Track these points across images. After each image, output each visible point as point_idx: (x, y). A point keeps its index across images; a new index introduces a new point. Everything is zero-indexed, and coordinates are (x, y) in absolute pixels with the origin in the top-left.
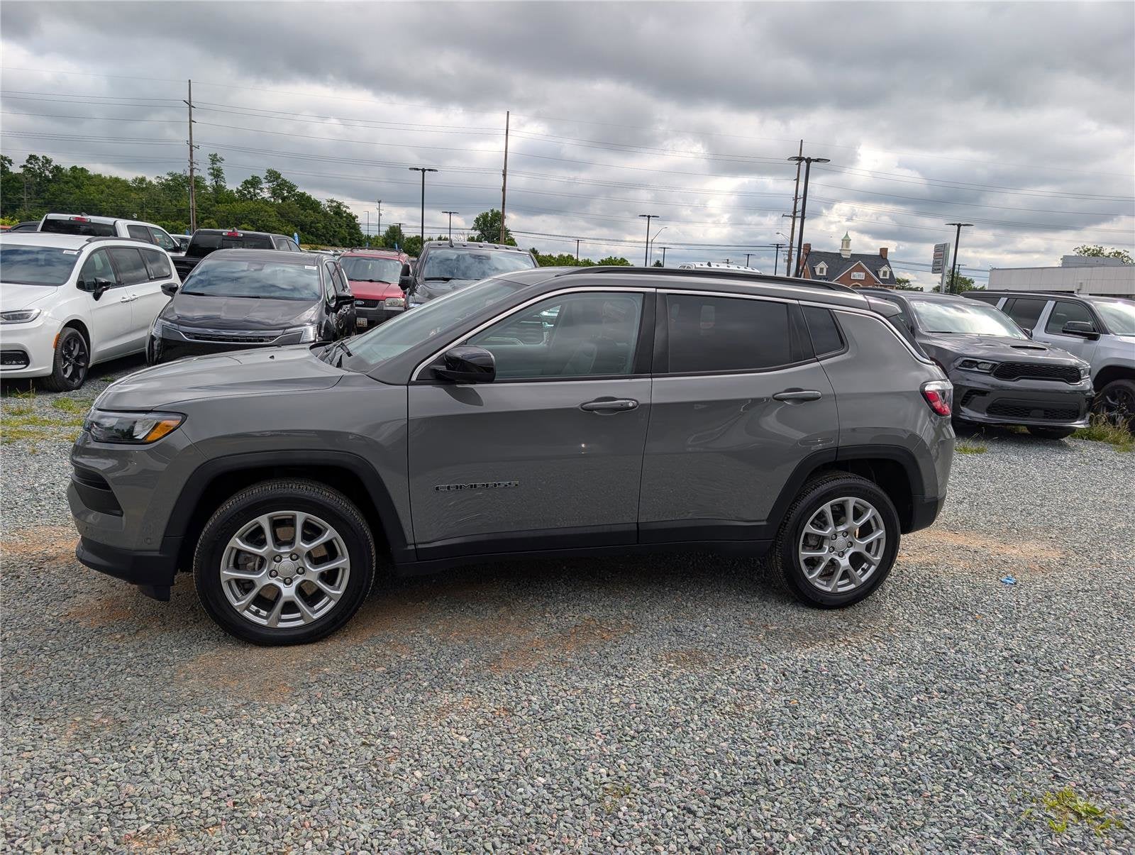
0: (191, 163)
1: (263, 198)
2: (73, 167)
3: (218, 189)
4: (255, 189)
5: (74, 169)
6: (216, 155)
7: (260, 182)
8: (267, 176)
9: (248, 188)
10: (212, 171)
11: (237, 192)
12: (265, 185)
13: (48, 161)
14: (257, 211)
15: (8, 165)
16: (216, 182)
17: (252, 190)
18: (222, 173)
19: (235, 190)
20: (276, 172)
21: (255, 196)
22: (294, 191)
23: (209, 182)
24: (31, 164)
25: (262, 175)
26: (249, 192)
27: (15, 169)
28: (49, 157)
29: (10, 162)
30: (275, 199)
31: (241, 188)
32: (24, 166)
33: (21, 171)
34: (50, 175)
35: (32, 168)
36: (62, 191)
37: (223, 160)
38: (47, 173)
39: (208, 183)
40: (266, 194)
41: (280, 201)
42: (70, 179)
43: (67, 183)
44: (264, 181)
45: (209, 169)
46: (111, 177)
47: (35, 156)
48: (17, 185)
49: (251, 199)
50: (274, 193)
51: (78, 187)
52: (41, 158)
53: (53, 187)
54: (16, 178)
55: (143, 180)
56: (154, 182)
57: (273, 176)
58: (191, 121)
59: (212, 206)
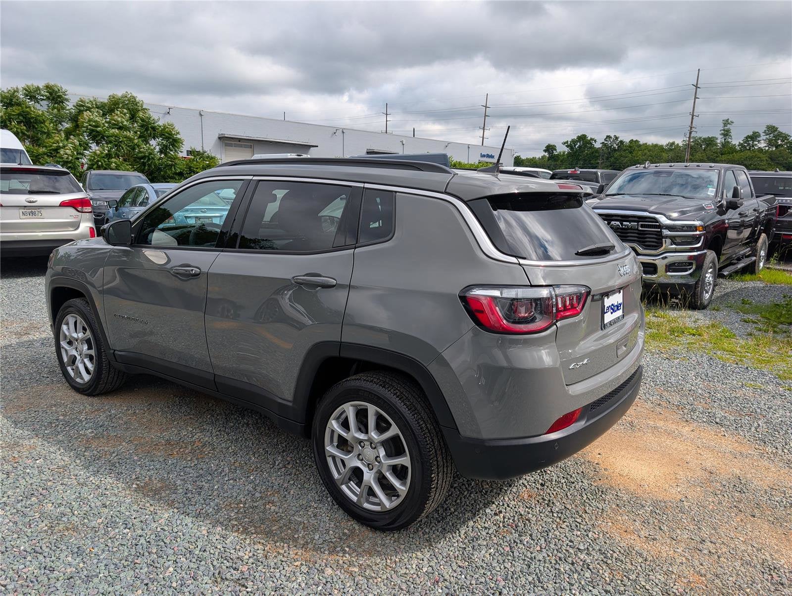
0: (691, 128)
1: (760, 148)
2: (631, 141)
3: (725, 144)
4: (754, 141)
5: (632, 141)
6: (728, 119)
7: (759, 136)
8: (765, 131)
9: (748, 141)
10: (723, 132)
11: (738, 146)
12: (763, 137)
13: (617, 138)
14: (751, 158)
15: (594, 143)
16: (725, 139)
17: (751, 142)
18: (730, 132)
19: (737, 144)
20: (774, 127)
21: (753, 146)
22: (788, 139)
23: (720, 140)
24: (607, 141)
25: (761, 130)
26: (749, 144)
27: (598, 145)
28: (617, 136)
29: (595, 141)
30: (769, 148)
31: (742, 142)
32: (603, 143)
33: (600, 146)
34: (616, 147)
35: (607, 143)
36: (621, 156)
37: (733, 123)
38: (615, 145)
39: (718, 141)
40: (762, 145)
41: (774, 149)
42: (628, 148)
43: (625, 150)
44: (762, 134)
45: (721, 131)
46: (652, 144)
47: (609, 136)
48: (597, 154)
49: (750, 149)
50: (770, 143)
51: (631, 152)
52: (613, 137)
53: (617, 154)
54: (597, 150)
55: (673, 143)
56: (681, 145)
57: (771, 129)
58: (696, 98)
59: (717, 157)
